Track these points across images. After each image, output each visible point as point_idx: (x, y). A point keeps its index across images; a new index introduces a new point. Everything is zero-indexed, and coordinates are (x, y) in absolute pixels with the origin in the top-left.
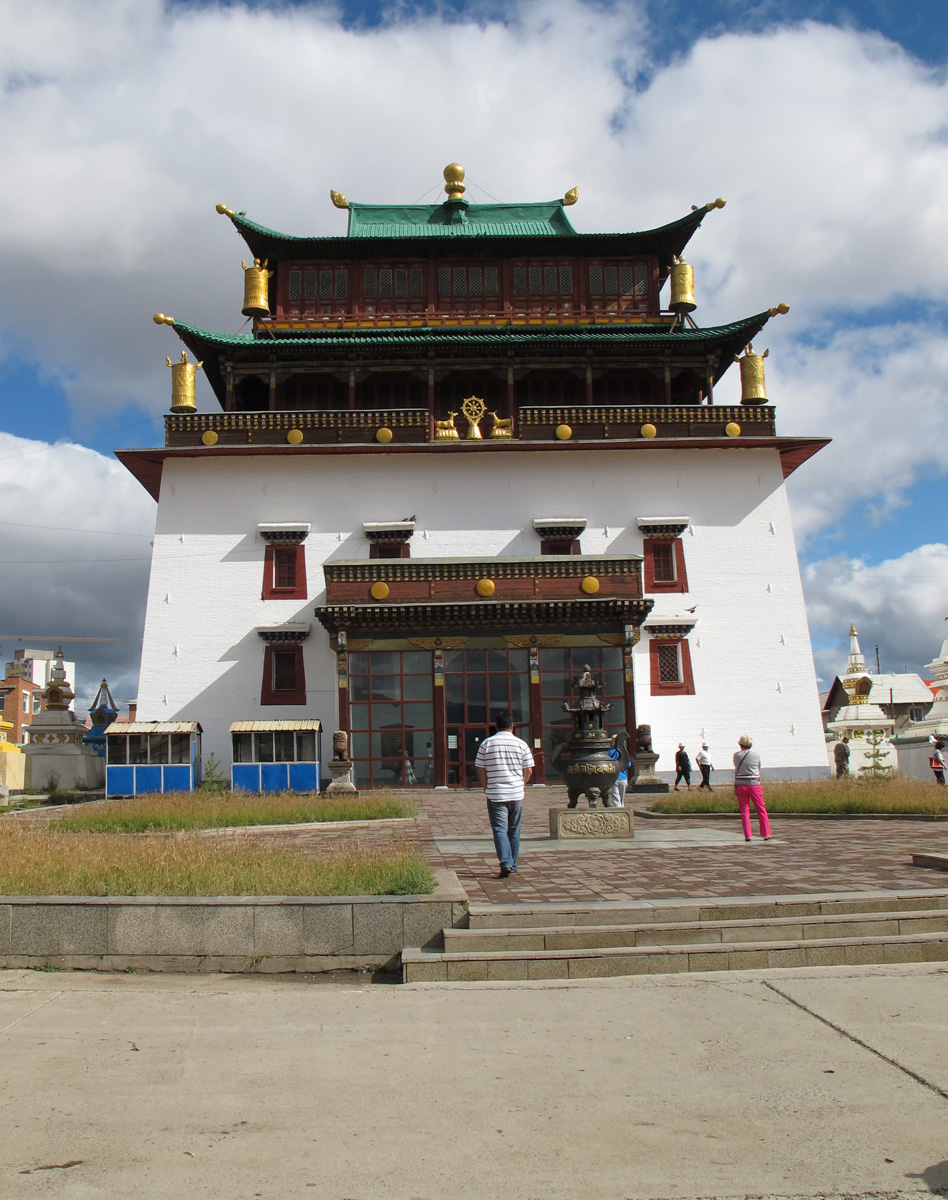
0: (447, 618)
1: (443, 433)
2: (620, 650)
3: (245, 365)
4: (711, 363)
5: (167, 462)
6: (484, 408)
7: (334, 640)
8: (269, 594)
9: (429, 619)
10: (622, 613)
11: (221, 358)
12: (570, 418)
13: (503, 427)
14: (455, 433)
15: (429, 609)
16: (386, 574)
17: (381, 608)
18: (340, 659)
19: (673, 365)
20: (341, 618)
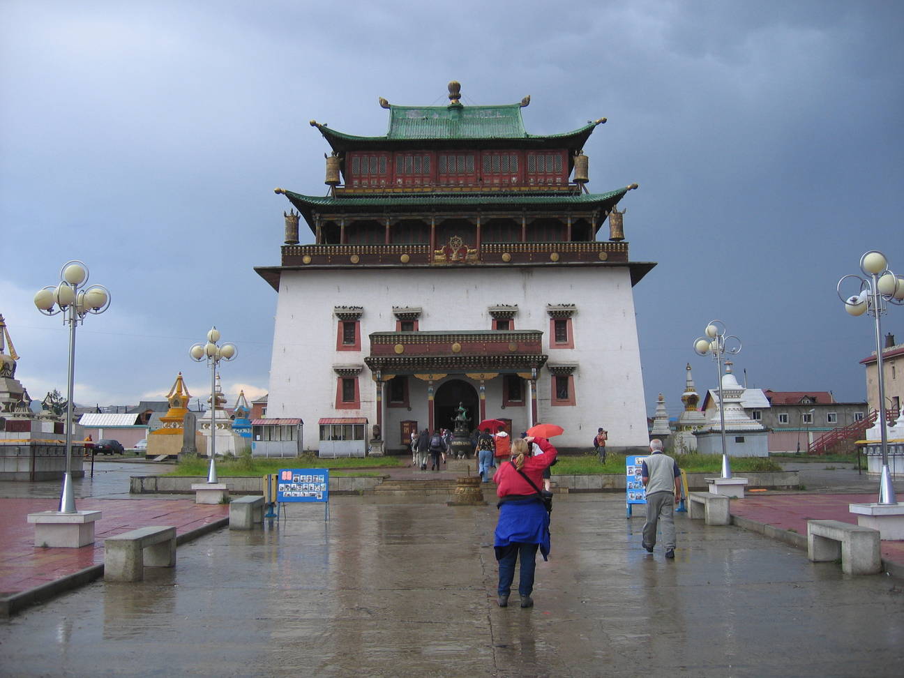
0: (435, 364)
1: (437, 257)
3: (325, 214)
4: (595, 215)
6: (461, 243)
7: (374, 375)
8: (340, 348)
9: (425, 364)
10: (530, 362)
11: (313, 211)
12: (510, 249)
13: (472, 253)
14: (443, 257)
15: (425, 359)
16: (403, 340)
17: (400, 359)
18: (378, 385)
19: (573, 216)
20: (378, 364)
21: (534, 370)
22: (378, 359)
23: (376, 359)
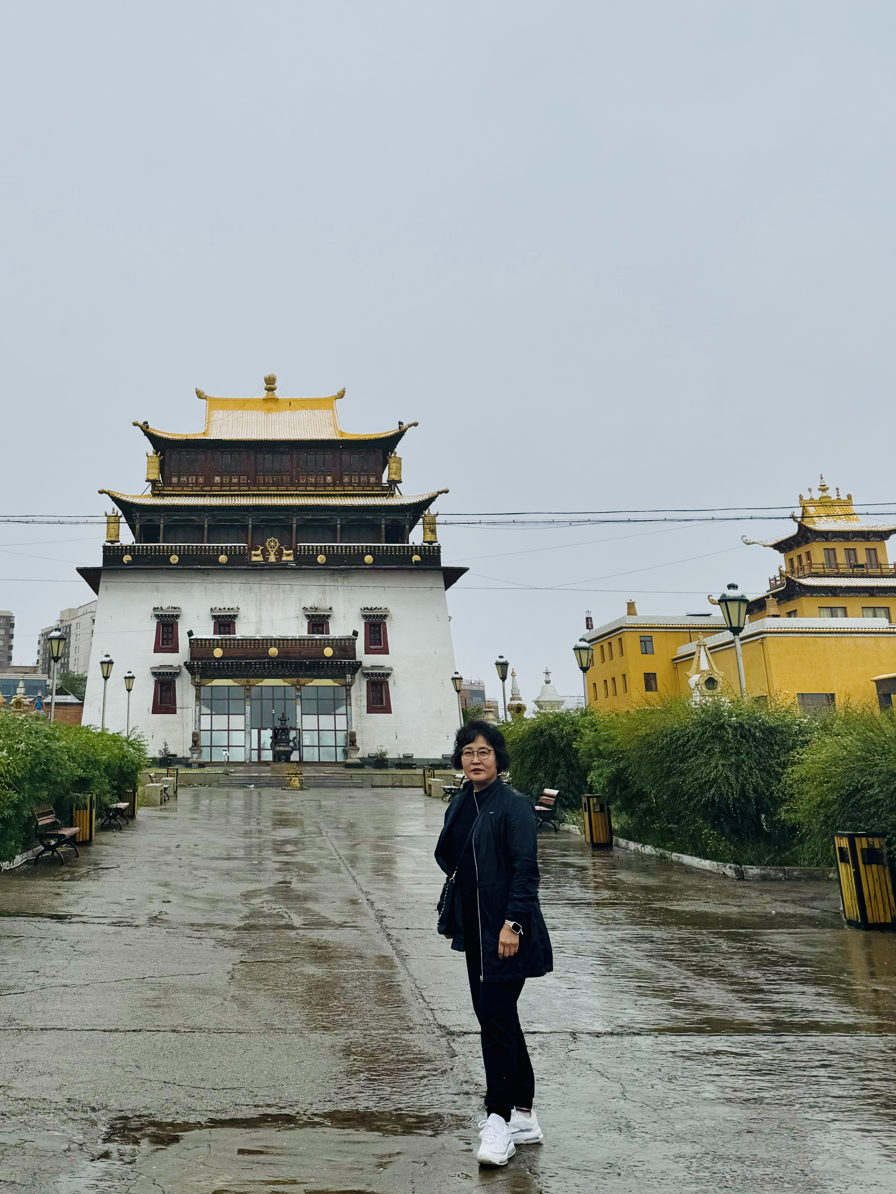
0: (253, 669)
1: (254, 559)
2: (344, 688)
3: (146, 514)
4: (408, 517)
5: (103, 572)
6: (278, 544)
7: (193, 679)
8: (157, 649)
9: (243, 670)
10: (344, 668)
11: (134, 510)
12: (325, 550)
13: (288, 555)
14: (262, 559)
15: (243, 664)
16: (220, 643)
17: (218, 662)
18: (196, 690)
19: (386, 517)
20: (197, 667)
21: (348, 676)
23: (194, 663)
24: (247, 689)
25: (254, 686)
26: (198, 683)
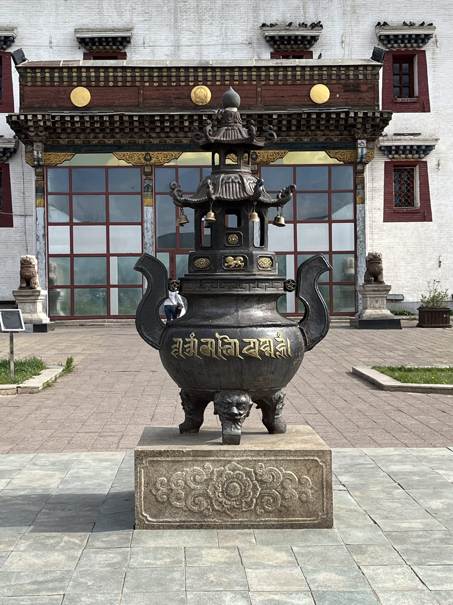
0: (158, 130)
7: (29, 153)
9: (136, 130)
10: (354, 126)
15: (136, 119)
16: (88, 77)
17: (81, 117)
18: (37, 174)
20: (36, 127)
21: (362, 143)
22: (35, 116)
23: (30, 117)
24: (146, 174)
25: (161, 166)
26: (39, 160)
